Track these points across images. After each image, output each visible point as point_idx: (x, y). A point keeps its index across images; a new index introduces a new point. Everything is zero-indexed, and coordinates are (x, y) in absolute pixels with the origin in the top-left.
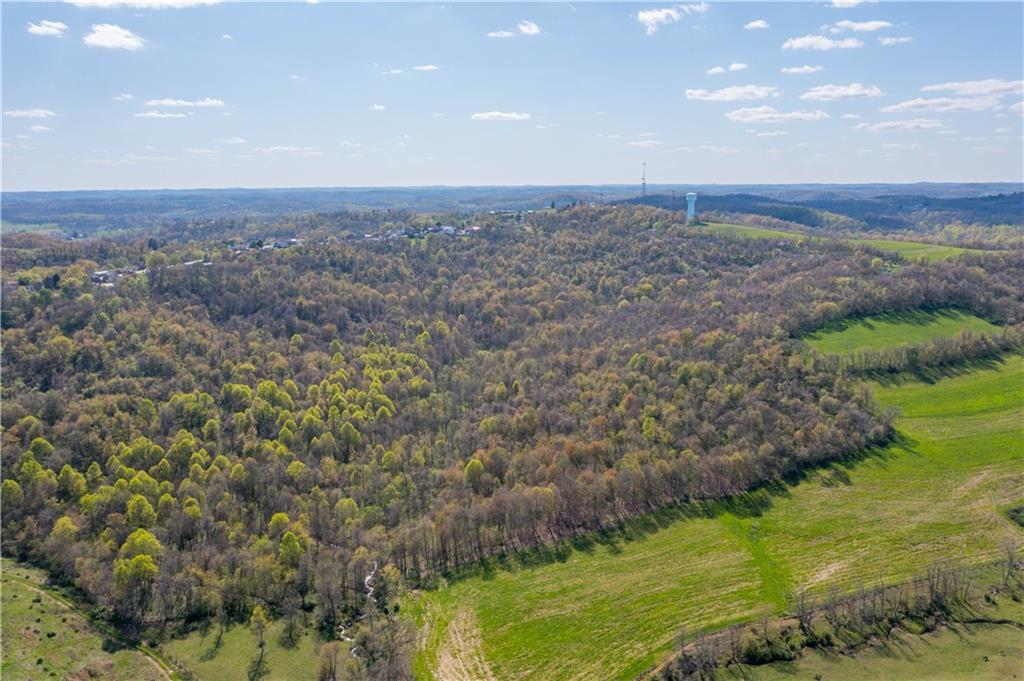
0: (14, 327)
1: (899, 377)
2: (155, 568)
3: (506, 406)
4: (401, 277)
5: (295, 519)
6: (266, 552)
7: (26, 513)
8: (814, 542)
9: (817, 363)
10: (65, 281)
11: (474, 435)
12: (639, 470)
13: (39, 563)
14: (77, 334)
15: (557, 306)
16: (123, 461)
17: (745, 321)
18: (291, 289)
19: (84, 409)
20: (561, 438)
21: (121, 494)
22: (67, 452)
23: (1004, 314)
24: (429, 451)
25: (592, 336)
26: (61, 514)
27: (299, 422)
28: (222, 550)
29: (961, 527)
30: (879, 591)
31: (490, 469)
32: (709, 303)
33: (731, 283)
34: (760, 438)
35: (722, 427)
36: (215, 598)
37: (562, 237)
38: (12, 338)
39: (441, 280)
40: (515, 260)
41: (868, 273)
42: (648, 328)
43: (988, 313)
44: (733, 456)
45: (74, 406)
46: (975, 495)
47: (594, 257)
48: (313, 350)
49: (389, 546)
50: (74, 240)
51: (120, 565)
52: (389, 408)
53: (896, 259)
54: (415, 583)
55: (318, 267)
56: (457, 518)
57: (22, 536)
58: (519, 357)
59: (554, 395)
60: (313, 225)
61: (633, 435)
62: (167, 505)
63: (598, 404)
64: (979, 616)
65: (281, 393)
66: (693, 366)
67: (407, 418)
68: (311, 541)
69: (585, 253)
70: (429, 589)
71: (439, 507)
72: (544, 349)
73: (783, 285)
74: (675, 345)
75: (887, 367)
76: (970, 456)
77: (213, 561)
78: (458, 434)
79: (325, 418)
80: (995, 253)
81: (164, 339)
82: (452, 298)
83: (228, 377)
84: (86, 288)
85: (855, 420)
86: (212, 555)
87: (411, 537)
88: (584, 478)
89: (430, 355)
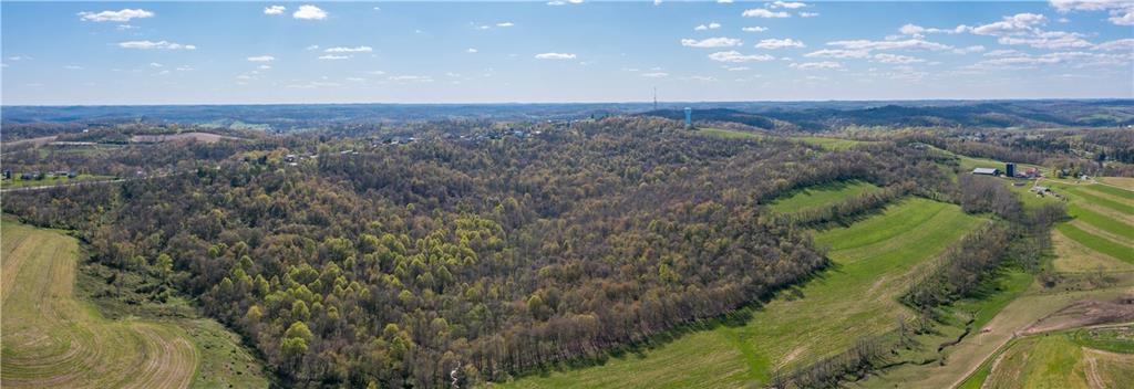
0: (240, 186)
1: (829, 225)
2: (306, 347)
3: (559, 259)
4: (485, 166)
5: (402, 329)
6: (381, 348)
7: (233, 300)
8: (783, 338)
9: (776, 220)
10: (269, 160)
11: (535, 278)
12: (658, 301)
13: (237, 330)
14: (273, 194)
15: (597, 188)
16: (293, 277)
17: (729, 194)
18: (408, 171)
19: (274, 241)
20: (600, 280)
21: (289, 297)
22: (261, 267)
23: (883, 180)
24: (501, 289)
25: (621, 208)
26: (253, 304)
27: (409, 264)
28: (350, 343)
29: (873, 313)
30: (828, 361)
31: (547, 302)
32: (703, 183)
33: (717, 169)
34: (742, 274)
35: (714, 269)
36: (343, 372)
37: (599, 139)
38: (238, 193)
39: (513, 168)
40: (566, 155)
41: (805, 159)
42: (661, 202)
43: (874, 180)
44: (723, 287)
45: (268, 238)
46: (879, 293)
47: (622, 153)
48: (421, 215)
49: (470, 352)
50: (277, 135)
51: (285, 341)
52: (473, 257)
53: (820, 149)
54: (489, 378)
55: (427, 158)
56: (521, 335)
57: (230, 312)
58: (569, 224)
59: (595, 250)
60: (425, 129)
61: (652, 276)
62: (317, 309)
63: (627, 256)
64: (889, 363)
65: (398, 243)
66: (694, 227)
67: (486, 265)
68: (413, 344)
69: (615, 149)
70: (499, 382)
71: (508, 328)
72: (587, 218)
73: (751, 169)
74: (680, 213)
75: (819, 220)
76: (874, 269)
77: (344, 349)
78: (523, 278)
79: (427, 262)
80: (875, 143)
81: (324, 201)
82: (521, 182)
83: (363, 230)
84: (281, 165)
85: (803, 256)
86: (344, 345)
87: (486, 347)
88: (617, 308)
89: (504, 221)
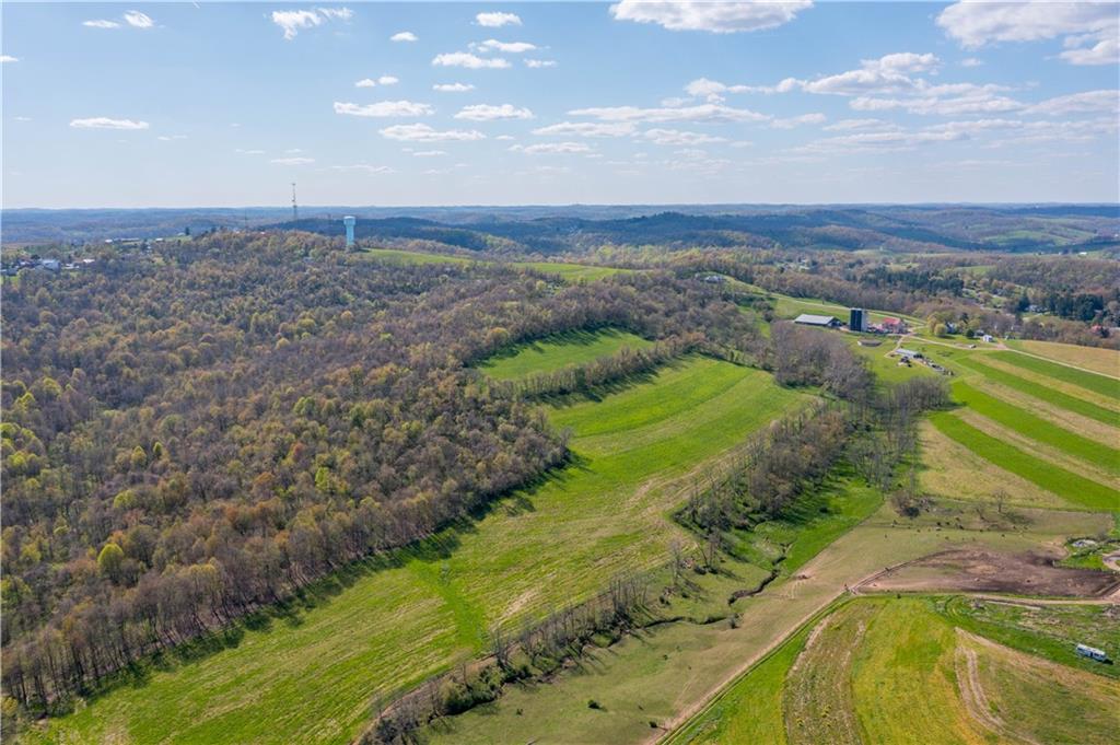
1: (570, 398)
3: (147, 474)
8: (505, 575)
9: (492, 390)
11: (106, 514)
12: (315, 528)
15: (203, 350)
17: (417, 352)
20: (219, 504)
23: (654, 330)
24: (46, 543)
25: (245, 383)
29: (635, 537)
30: (569, 612)
31: (132, 552)
32: (379, 337)
33: (399, 313)
34: (442, 476)
35: (402, 468)
37: (201, 268)
39: (44, 326)
40: (144, 298)
41: (535, 296)
42: (312, 367)
43: (641, 329)
44: (415, 497)
46: (644, 504)
47: (243, 291)
53: (558, 281)
54: (41, 712)
56: (91, 620)
58: (159, 414)
59: (207, 454)
61: (305, 489)
63: (262, 459)
64: (656, 618)
66: (366, 406)
69: (231, 286)
70: (62, 715)
71: (66, 610)
72: (190, 403)
73: (453, 312)
74: (344, 384)
75: (557, 390)
76: (638, 467)
78: (85, 516)
80: (643, 272)
82: (62, 349)
85: (533, 446)
87: (29, 653)
88: (252, 546)
89: (37, 421)
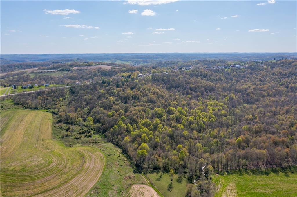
0: (120, 87)
2: (147, 154)
3: (252, 123)
4: (221, 80)
5: (184, 147)
6: (175, 155)
7: (118, 134)
10: (132, 76)
11: (240, 130)
13: (120, 147)
14: (134, 90)
15: (273, 92)
16: (141, 124)
18: (189, 82)
19: (134, 110)
20: (270, 135)
21: (140, 133)
22: (129, 120)
24: (225, 133)
25: (284, 103)
26: (126, 136)
27: (188, 120)
28: (164, 152)
31: (245, 142)
36: (161, 165)
37: (277, 70)
38: (119, 90)
39: (234, 81)
40: (259, 77)
45: (132, 109)
47: (288, 77)
48: (193, 100)
49: (210, 159)
50: (135, 66)
51: (139, 151)
52: (214, 119)
54: (217, 172)
55: (197, 76)
56: (232, 155)
57: (117, 140)
58: (258, 107)
59: (269, 121)
60: (196, 63)
62: (151, 138)
63: (285, 126)
65: (183, 111)
67: (219, 123)
68: (188, 154)
69: (285, 75)
70: (221, 175)
71: (227, 151)
72: (267, 106)
77: (161, 155)
78: (235, 129)
79: (195, 119)
81: (154, 93)
82: (237, 87)
83: (169, 105)
84: (137, 78)
86: (161, 153)
87: (217, 158)
88: (278, 150)
89: (228, 104)
